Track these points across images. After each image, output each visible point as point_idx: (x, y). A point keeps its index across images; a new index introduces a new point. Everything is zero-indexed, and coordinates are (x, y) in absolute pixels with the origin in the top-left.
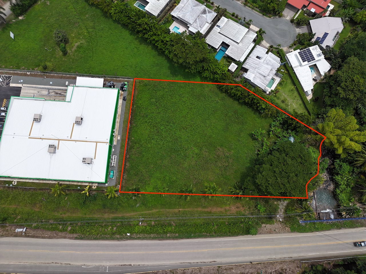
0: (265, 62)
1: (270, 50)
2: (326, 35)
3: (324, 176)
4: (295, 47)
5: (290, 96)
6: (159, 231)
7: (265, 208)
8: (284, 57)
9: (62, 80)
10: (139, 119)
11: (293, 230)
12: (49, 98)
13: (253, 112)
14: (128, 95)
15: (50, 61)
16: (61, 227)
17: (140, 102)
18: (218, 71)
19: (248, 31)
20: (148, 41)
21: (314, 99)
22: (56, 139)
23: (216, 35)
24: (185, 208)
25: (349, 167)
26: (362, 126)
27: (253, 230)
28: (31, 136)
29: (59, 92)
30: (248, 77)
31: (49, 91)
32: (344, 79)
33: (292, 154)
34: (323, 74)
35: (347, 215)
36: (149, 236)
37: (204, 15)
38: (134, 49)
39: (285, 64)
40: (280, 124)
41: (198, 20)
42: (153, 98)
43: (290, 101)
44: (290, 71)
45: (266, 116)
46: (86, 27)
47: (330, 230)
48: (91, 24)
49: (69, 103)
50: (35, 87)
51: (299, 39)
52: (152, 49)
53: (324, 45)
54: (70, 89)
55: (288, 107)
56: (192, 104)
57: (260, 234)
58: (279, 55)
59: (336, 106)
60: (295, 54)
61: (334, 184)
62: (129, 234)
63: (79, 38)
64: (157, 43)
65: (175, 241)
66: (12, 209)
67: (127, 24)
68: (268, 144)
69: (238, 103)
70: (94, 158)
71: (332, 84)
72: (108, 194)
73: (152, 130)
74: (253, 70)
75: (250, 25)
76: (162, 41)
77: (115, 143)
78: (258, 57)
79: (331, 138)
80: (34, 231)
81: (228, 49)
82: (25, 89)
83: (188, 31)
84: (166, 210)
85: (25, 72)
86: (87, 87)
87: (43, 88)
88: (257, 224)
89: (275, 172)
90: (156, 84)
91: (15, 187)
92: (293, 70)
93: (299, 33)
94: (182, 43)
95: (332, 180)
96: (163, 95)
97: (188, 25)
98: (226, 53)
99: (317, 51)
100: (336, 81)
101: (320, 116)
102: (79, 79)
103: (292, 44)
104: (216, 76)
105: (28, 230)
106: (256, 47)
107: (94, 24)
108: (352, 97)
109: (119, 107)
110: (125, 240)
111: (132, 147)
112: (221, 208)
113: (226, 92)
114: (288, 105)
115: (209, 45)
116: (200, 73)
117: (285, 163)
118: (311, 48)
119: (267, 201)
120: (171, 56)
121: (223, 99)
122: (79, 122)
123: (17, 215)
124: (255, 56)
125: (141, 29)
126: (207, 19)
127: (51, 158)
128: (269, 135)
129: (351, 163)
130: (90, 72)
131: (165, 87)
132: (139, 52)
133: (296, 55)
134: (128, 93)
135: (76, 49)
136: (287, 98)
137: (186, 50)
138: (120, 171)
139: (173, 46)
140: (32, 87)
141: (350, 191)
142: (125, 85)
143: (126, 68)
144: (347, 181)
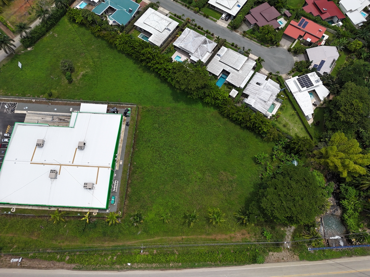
0: (265, 88)
1: (270, 76)
2: (323, 62)
3: (330, 201)
4: (293, 74)
5: (291, 120)
6: (162, 260)
7: (271, 235)
8: (284, 83)
9: (66, 107)
10: (142, 144)
11: (302, 258)
12: (52, 124)
13: (255, 136)
14: (131, 120)
15: (55, 88)
16: (58, 256)
17: (143, 127)
18: (220, 97)
19: (248, 59)
20: (151, 70)
21: (315, 123)
22: (58, 165)
23: (216, 63)
24: (189, 236)
25: (355, 191)
26: (365, 149)
27: (260, 258)
28: (33, 161)
29: (63, 118)
30: (248, 102)
31: (53, 117)
32: (343, 104)
33: (296, 177)
34: (322, 99)
35: (357, 241)
36: (150, 266)
37: (205, 45)
38: (137, 76)
39: (284, 90)
40: (283, 148)
41: (199, 49)
42: (155, 123)
43: (291, 125)
44: (290, 97)
45: (268, 141)
46: (91, 57)
47: (340, 257)
48: (97, 54)
49: (72, 128)
50: (40, 114)
51: (297, 67)
52: (155, 77)
53: (321, 72)
54: (74, 115)
55: (289, 131)
56: (194, 128)
57: (268, 263)
58: (278, 81)
59: (337, 130)
60: (294, 80)
61: (341, 209)
62: (129, 264)
63: (85, 67)
64: (160, 71)
65: (179, 271)
66: (8, 238)
67: (131, 54)
68: (272, 169)
69: (239, 127)
70: (95, 184)
71: (332, 109)
72: (109, 220)
73: (155, 155)
74: (253, 96)
75: (249, 54)
76: (165, 69)
77: (117, 168)
78: (258, 83)
79: (335, 162)
80: (30, 262)
81: (229, 76)
82: (30, 116)
83: (189, 60)
84: (168, 238)
85: (31, 100)
86: (91, 113)
87: (47, 115)
88: (264, 252)
89: (279, 195)
90: (159, 110)
91: (14, 215)
92: (293, 96)
93: (297, 61)
94: (184, 71)
95: (339, 205)
96: (166, 120)
97: (189, 54)
98: (227, 80)
99: (315, 77)
100: (335, 105)
101: (322, 140)
102: (82, 105)
103: (290, 71)
104: (217, 101)
105: (24, 260)
106: (256, 73)
107: (100, 54)
108: (352, 120)
109: (122, 132)
110: (125, 270)
111: (134, 172)
112: (226, 235)
113: (228, 117)
114: (290, 130)
115: (210, 73)
116: (201, 99)
117: (290, 187)
118: (309, 75)
119: (273, 228)
120: (173, 83)
121: (225, 124)
122: (82, 147)
123: (13, 244)
124: (255, 82)
125: (144, 58)
126: (208, 48)
127: (52, 183)
128: (272, 158)
129: (356, 187)
130: (94, 99)
131: (167, 112)
132: (143, 80)
133: (295, 82)
134: (131, 119)
135: (81, 78)
136: (288, 122)
137: (188, 77)
138: (121, 197)
139: (175, 73)
140: (37, 114)
141: (358, 216)
142: (128, 110)
143: (129, 95)
144: (354, 206)
